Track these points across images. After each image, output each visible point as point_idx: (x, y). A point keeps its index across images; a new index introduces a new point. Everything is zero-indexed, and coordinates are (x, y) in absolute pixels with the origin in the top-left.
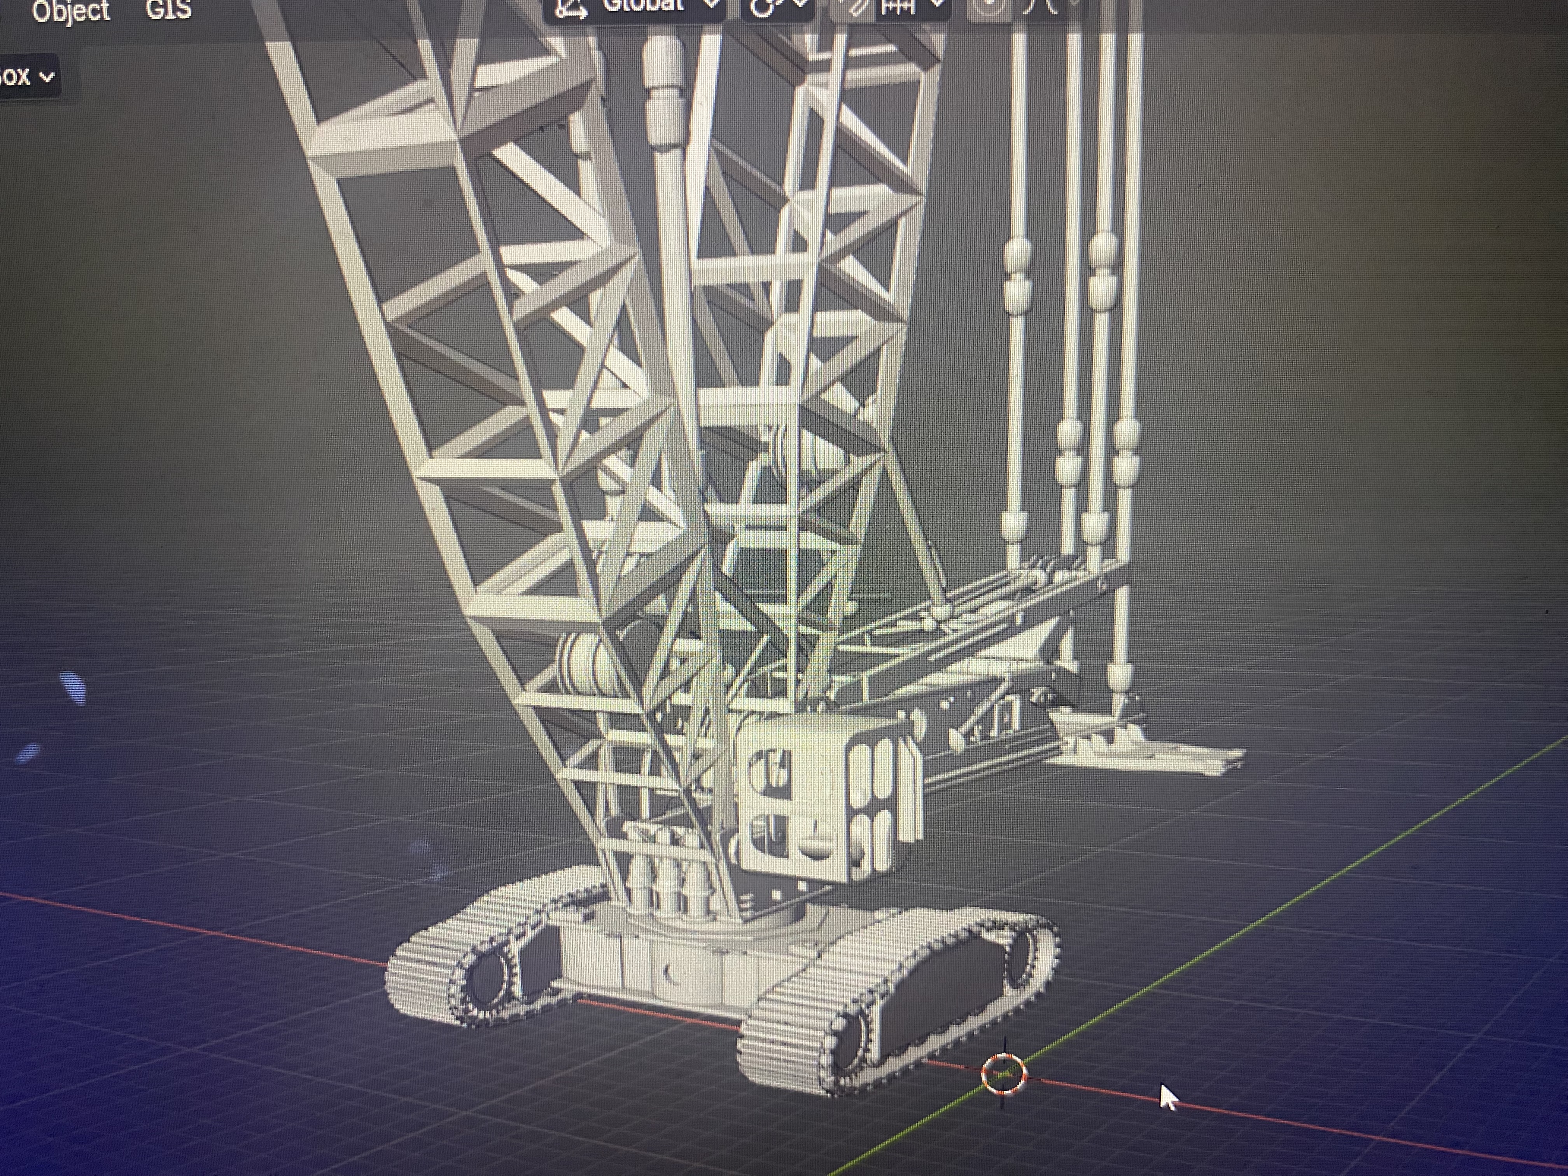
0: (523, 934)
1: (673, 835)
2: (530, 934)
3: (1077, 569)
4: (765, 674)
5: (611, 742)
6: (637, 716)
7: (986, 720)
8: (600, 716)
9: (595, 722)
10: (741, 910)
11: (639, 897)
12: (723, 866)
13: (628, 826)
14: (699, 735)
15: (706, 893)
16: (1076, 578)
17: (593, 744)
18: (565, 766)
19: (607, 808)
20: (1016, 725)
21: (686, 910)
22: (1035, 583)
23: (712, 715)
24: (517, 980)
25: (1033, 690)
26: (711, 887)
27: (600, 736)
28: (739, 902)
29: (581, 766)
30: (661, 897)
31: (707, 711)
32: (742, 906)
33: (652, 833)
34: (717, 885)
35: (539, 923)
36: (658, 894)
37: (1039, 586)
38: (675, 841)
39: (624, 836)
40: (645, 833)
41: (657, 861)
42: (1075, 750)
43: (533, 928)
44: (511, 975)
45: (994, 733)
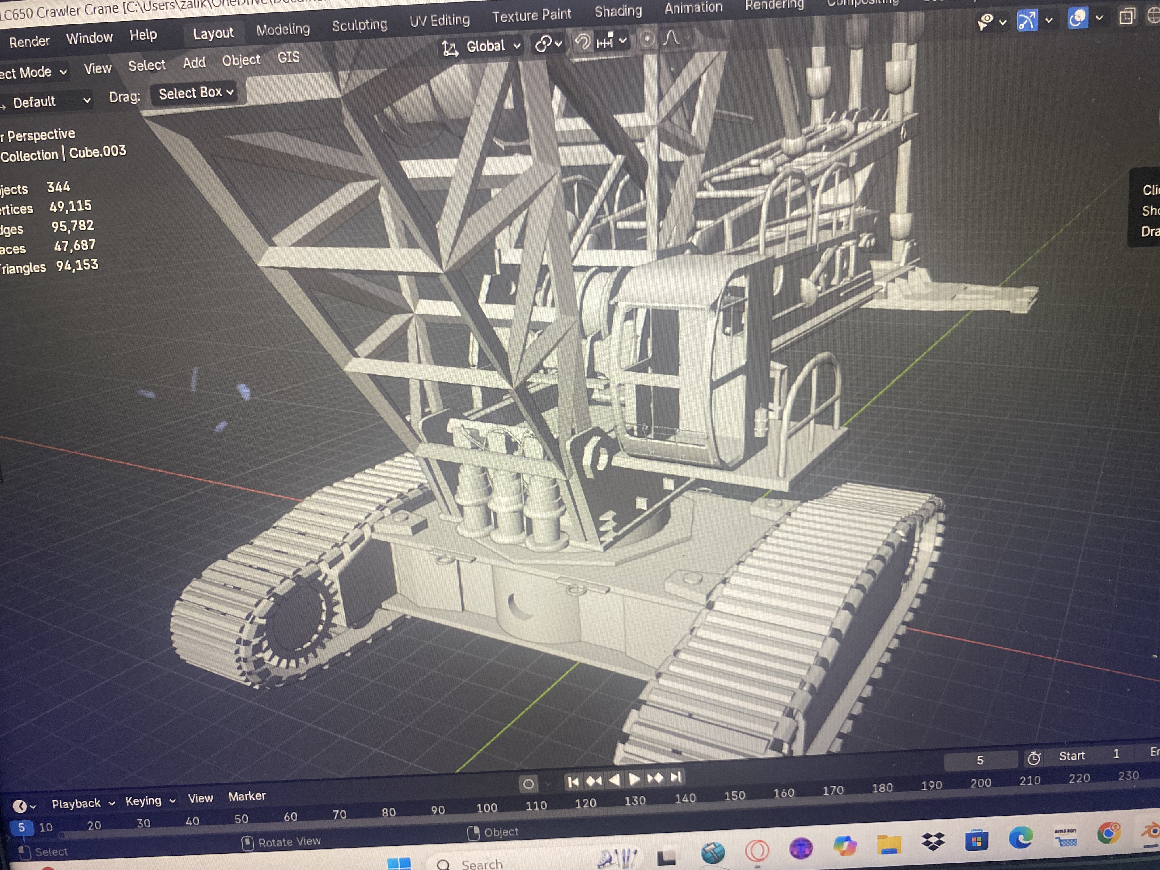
0: (341, 557)
1: (508, 438)
2: (349, 555)
3: (878, 119)
4: (608, 224)
5: (421, 316)
6: (436, 275)
7: (829, 269)
8: (402, 279)
9: (397, 289)
10: (601, 534)
11: (473, 515)
12: (575, 481)
13: (453, 424)
14: (534, 304)
15: (555, 514)
16: (878, 128)
17: (395, 322)
18: (356, 355)
19: (424, 402)
20: (851, 272)
21: (530, 532)
22: (845, 132)
23: (551, 274)
24: (339, 609)
25: (861, 236)
26: (561, 503)
27: (407, 310)
28: (598, 524)
29: (378, 354)
30: (499, 515)
31: (544, 269)
32: (602, 529)
33: (482, 434)
34: (567, 500)
35: (362, 538)
36: (495, 514)
37: (848, 135)
38: (512, 446)
39: (448, 440)
40: (474, 434)
41: (491, 472)
42: (885, 295)
43: (353, 547)
44: (331, 605)
45: (835, 281)
